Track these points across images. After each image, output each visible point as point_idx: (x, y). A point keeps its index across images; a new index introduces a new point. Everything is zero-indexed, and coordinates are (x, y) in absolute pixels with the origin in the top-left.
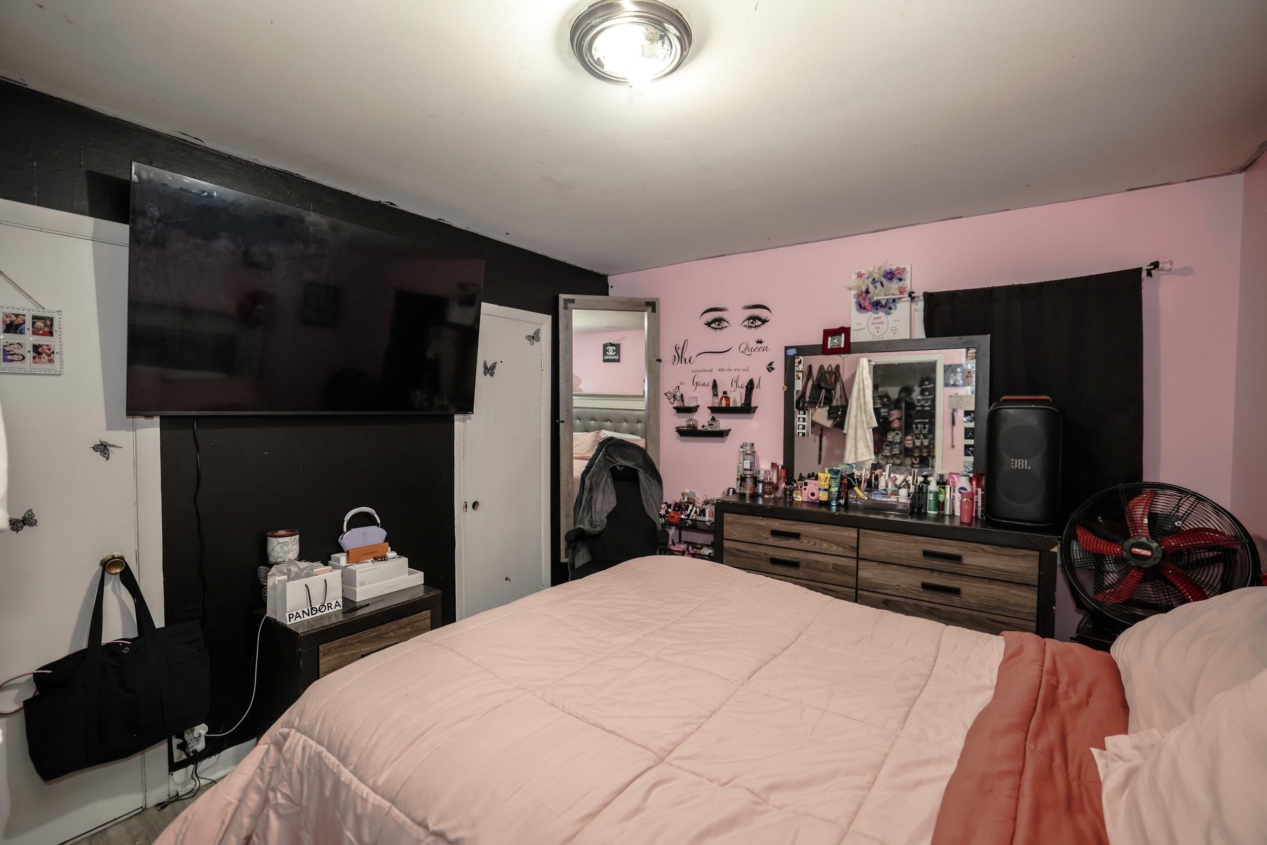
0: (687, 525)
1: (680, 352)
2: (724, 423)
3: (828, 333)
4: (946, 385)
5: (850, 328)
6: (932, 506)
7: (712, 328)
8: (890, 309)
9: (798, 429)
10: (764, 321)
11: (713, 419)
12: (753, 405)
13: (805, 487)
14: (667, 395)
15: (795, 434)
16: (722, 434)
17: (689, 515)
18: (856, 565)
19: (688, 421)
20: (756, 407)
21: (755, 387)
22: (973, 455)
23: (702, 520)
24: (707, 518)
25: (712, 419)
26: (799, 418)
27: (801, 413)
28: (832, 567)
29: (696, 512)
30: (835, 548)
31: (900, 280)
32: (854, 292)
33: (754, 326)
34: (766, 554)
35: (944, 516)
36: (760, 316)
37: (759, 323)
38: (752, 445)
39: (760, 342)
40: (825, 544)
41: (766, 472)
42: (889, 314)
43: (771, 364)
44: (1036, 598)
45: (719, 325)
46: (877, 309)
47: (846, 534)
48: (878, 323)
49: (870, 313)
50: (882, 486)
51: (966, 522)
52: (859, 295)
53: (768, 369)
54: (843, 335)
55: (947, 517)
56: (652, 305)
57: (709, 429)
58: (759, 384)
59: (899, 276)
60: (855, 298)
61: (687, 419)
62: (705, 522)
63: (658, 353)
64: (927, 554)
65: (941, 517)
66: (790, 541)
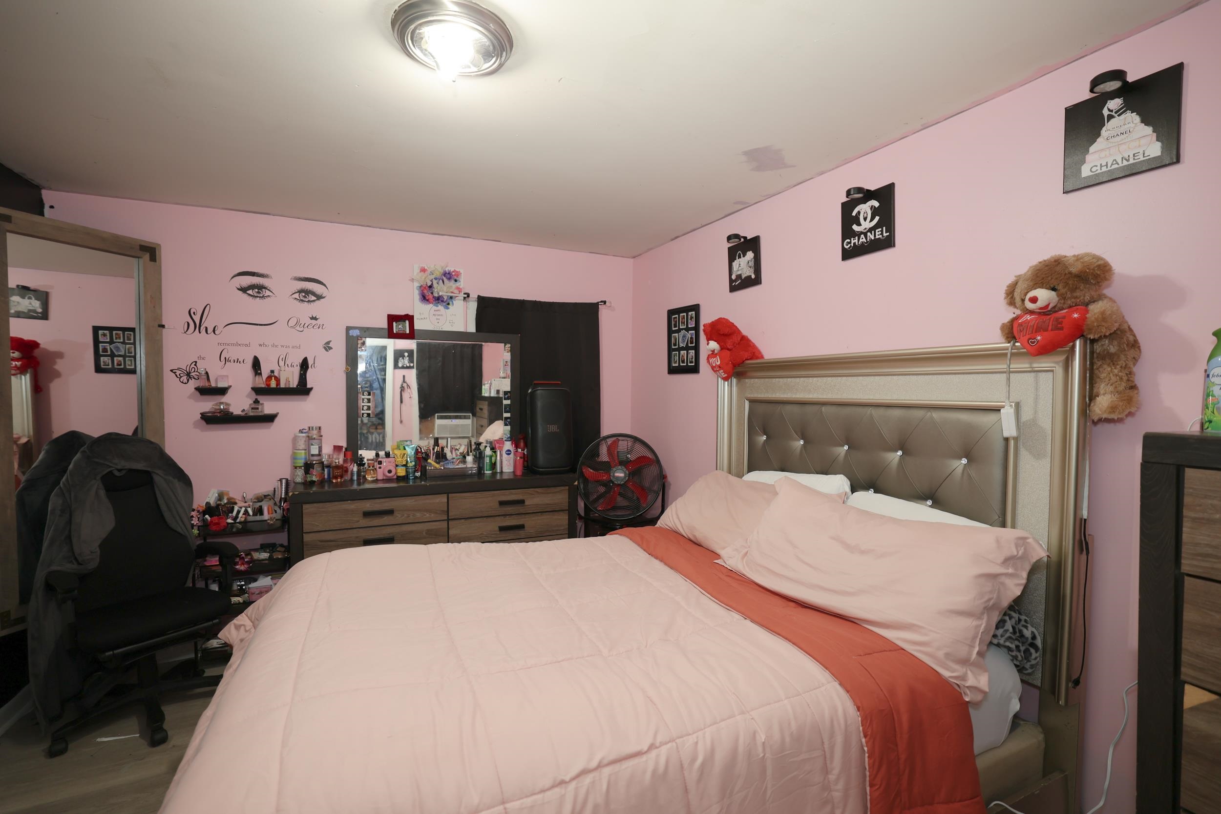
0: (234, 530)
1: (197, 319)
2: (269, 406)
3: (392, 319)
4: (396, 366)
5: (413, 316)
6: (488, 468)
7: (249, 295)
8: (448, 304)
9: (363, 410)
10: (319, 297)
11: (256, 402)
12: (309, 386)
13: (380, 466)
14: (175, 373)
15: (359, 415)
16: (270, 419)
17: (237, 517)
18: (447, 526)
19: (216, 404)
20: (311, 389)
21: (310, 366)
22: (510, 425)
23: (258, 519)
24: (266, 516)
25: (254, 402)
26: (363, 399)
27: (365, 394)
28: (426, 533)
29: (246, 512)
30: (428, 515)
31: (456, 281)
32: (417, 284)
33: (307, 300)
34: (357, 537)
35: (496, 473)
36: (314, 291)
37: (314, 298)
38: (320, 428)
39: (313, 318)
40: (418, 514)
41: (329, 456)
42: (448, 308)
43: (328, 343)
44: (567, 518)
45: (258, 293)
46: (439, 303)
47: (437, 501)
48: (439, 315)
49: (431, 305)
50: (450, 456)
51: (519, 474)
52: (421, 288)
53: (325, 348)
54: (407, 322)
55: (498, 474)
56: (150, 252)
57: (251, 414)
58: (314, 363)
59: (455, 278)
60: (417, 289)
61: (214, 403)
62: (266, 520)
63: (159, 317)
64: (502, 503)
65: (494, 474)
66: (384, 519)
